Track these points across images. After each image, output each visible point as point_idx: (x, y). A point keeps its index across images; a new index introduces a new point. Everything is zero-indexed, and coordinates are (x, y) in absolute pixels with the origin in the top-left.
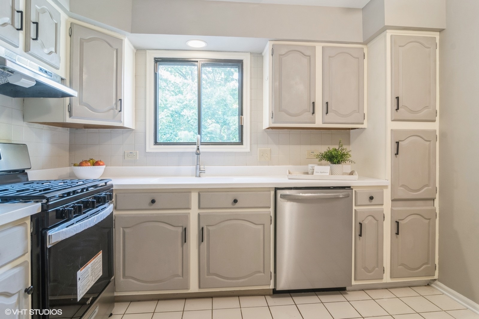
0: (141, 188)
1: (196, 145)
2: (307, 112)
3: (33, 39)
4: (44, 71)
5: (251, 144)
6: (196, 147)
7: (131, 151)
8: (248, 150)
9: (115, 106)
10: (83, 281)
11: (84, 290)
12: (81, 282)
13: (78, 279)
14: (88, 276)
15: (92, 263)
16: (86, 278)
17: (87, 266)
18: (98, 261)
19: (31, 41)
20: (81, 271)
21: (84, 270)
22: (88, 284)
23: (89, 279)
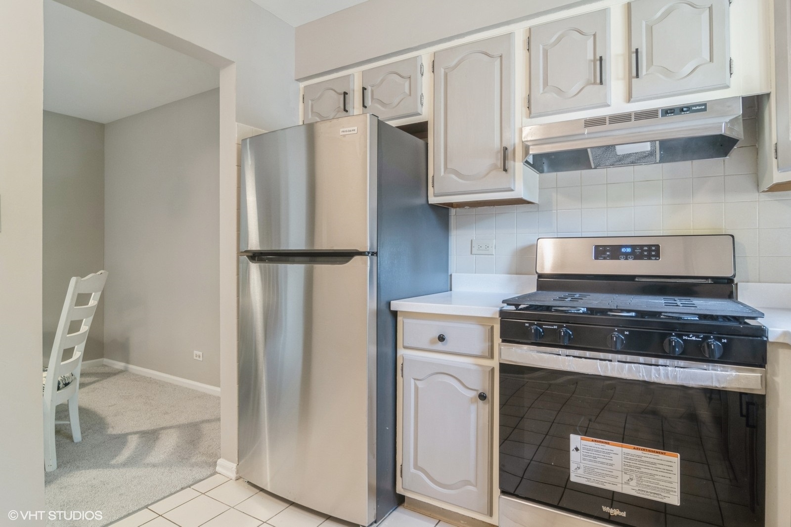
3: (636, 77)
4: (677, 111)
10: (590, 461)
11: (592, 477)
12: (584, 459)
13: (572, 447)
14: (607, 464)
15: (626, 450)
16: (602, 463)
17: (607, 446)
18: (658, 466)
19: (634, 80)
20: (582, 439)
21: (593, 444)
22: (607, 478)
23: (615, 473)
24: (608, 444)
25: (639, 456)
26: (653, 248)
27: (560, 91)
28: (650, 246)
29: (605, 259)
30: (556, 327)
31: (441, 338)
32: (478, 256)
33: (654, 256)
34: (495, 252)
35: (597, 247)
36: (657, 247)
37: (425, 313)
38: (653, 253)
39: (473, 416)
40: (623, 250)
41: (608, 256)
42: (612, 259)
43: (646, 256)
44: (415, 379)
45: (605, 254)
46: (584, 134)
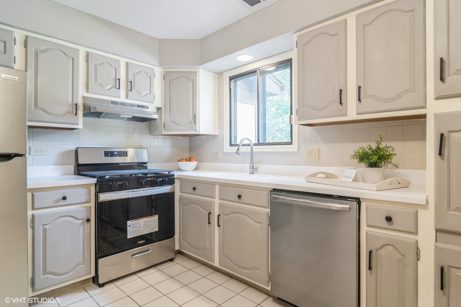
0: (194, 179)
1: (250, 145)
2: (336, 103)
3: (130, 91)
4: (141, 107)
5: (298, 144)
6: (250, 147)
7: (216, 152)
8: (296, 150)
9: (192, 120)
10: (134, 228)
11: (134, 234)
12: (132, 229)
13: (128, 226)
14: (139, 227)
15: (144, 220)
16: (138, 227)
17: (139, 221)
18: (153, 221)
19: (129, 92)
20: (131, 222)
21: (135, 222)
22: (139, 232)
23: (141, 229)
24: (139, 220)
25: (148, 220)
26: (125, 153)
27: (102, 86)
28: (124, 152)
29: (108, 157)
30: (122, 183)
31: (64, 198)
32: (34, 156)
33: (125, 155)
34: (47, 154)
35: (105, 152)
36: (126, 152)
37: (47, 188)
38: (125, 154)
39: (81, 232)
40: (115, 153)
41: (109, 156)
42: (111, 156)
43: (123, 155)
44: (43, 225)
45: (108, 155)
46: (111, 107)
